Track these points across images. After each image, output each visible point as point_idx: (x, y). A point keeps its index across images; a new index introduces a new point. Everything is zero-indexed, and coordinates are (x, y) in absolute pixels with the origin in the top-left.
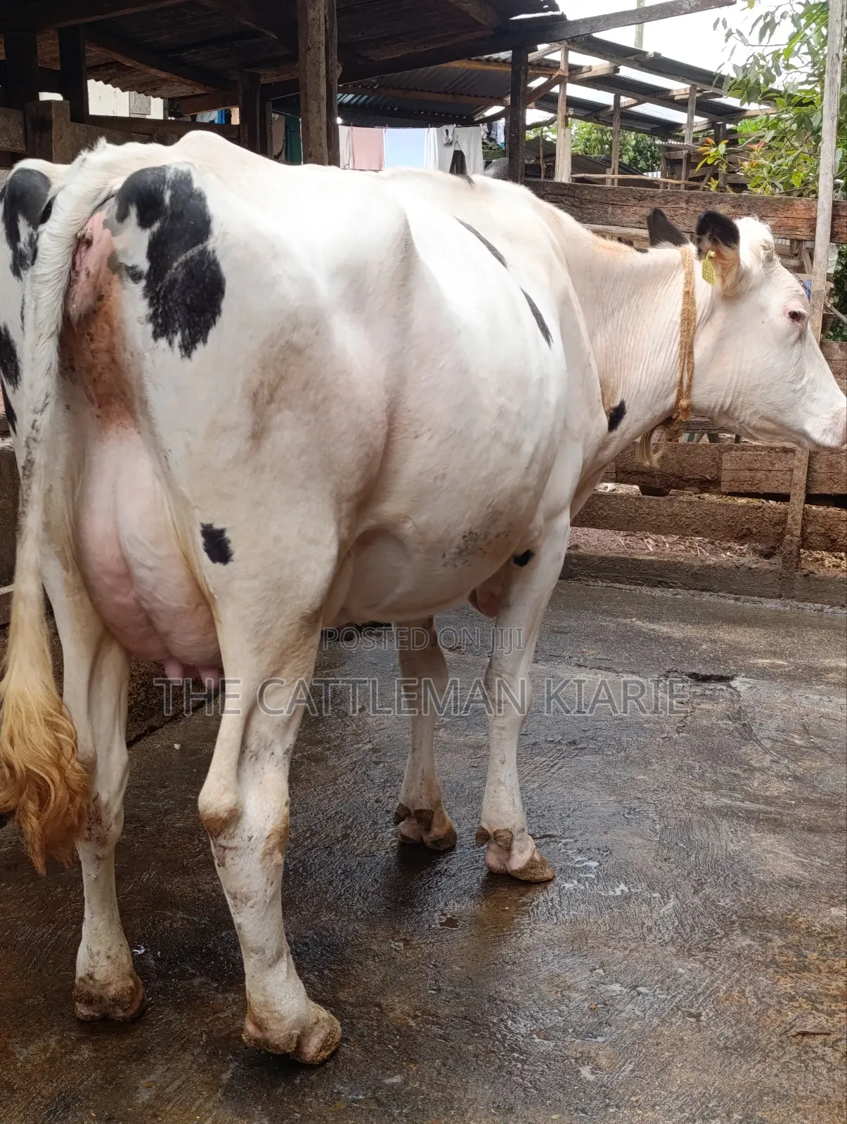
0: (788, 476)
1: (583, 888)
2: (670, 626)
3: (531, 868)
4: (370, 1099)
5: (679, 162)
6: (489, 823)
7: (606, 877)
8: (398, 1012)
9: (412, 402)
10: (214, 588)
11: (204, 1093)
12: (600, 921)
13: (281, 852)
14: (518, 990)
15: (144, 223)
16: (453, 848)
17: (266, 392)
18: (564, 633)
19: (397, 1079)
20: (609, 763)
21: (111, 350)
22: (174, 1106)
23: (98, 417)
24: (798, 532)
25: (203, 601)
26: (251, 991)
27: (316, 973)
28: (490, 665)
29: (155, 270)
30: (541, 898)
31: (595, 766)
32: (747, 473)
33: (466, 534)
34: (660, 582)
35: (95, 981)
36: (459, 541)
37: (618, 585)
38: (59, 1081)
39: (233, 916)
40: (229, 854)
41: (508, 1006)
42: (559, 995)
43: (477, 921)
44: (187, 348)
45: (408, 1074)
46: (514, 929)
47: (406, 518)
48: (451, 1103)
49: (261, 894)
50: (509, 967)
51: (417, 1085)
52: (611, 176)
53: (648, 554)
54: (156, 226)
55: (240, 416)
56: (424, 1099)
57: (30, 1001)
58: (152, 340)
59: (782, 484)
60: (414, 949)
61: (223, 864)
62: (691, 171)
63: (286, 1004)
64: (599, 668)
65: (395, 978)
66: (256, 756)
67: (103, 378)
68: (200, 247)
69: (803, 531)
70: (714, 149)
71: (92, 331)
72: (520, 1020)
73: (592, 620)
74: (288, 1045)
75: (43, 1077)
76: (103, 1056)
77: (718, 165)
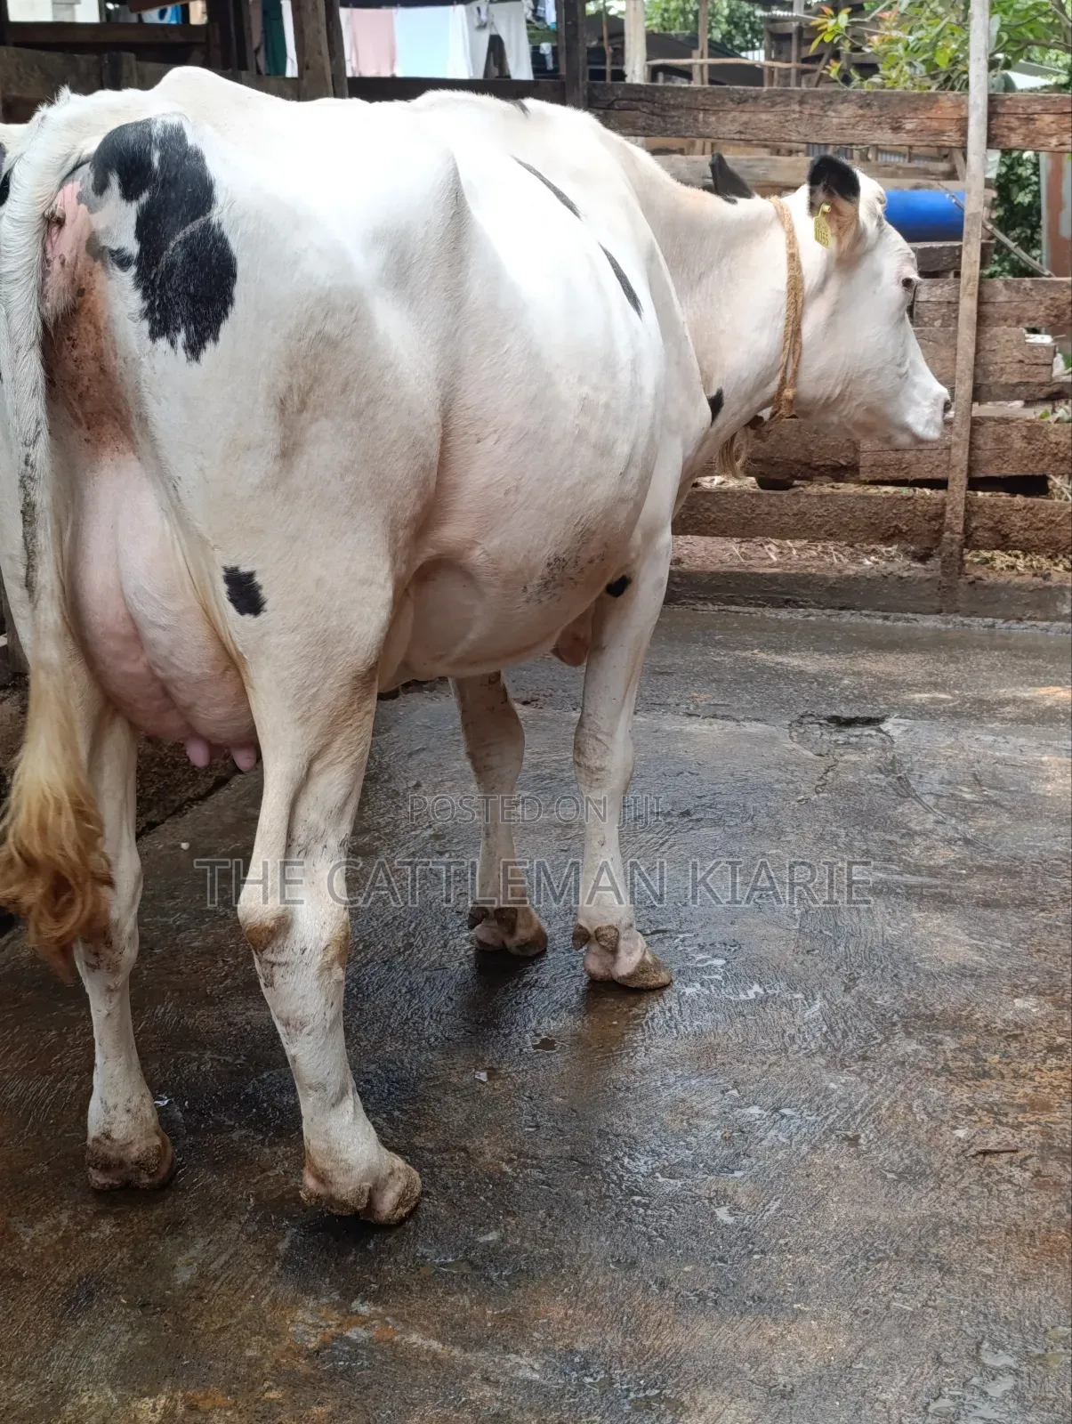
0: (944, 457)
1: (707, 992)
2: (802, 658)
3: (642, 973)
4: (462, 1261)
5: (788, 37)
6: (588, 919)
7: (734, 978)
8: (489, 1156)
9: (471, 396)
10: (243, 646)
11: (258, 1267)
12: (731, 1032)
13: (341, 965)
14: (634, 1120)
15: (129, 194)
16: (543, 953)
17: (296, 398)
18: (668, 674)
19: (493, 1236)
20: (733, 836)
21: (98, 357)
22: (222, 1284)
23: (87, 441)
24: (960, 528)
25: (231, 664)
26: (310, 1137)
27: (385, 1116)
28: (581, 724)
29: (147, 253)
30: (657, 1009)
31: (715, 841)
32: (893, 455)
33: (552, 561)
34: (787, 601)
35: (113, 1140)
36: (542, 570)
37: (733, 608)
38: (77, 1265)
39: (286, 1046)
40: (278, 971)
41: (624, 1141)
42: (685, 1124)
43: (578, 1040)
44: (194, 349)
45: (506, 1230)
46: (625, 1047)
47: (474, 543)
48: (560, 1260)
49: (319, 1018)
50: (621, 1095)
51: (518, 1241)
52: (699, 61)
53: (771, 566)
54: (145, 197)
55: (264, 428)
56: (528, 1258)
57: (32, 1170)
58: (149, 342)
59: (938, 466)
60: (503, 1079)
61: (270, 984)
62: (804, 49)
63: (354, 1150)
64: (714, 716)
65: (482, 1115)
66: (306, 851)
67: (91, 392)
68: (202, 220)
69: (966, 526)
70: (833, 21)
71: (74, 335)
72: (639, 1156)
73: (703, 655)
74: (358, 1200)
75: (56, 1262)
76: (129, 1231)
77: (838, 42)
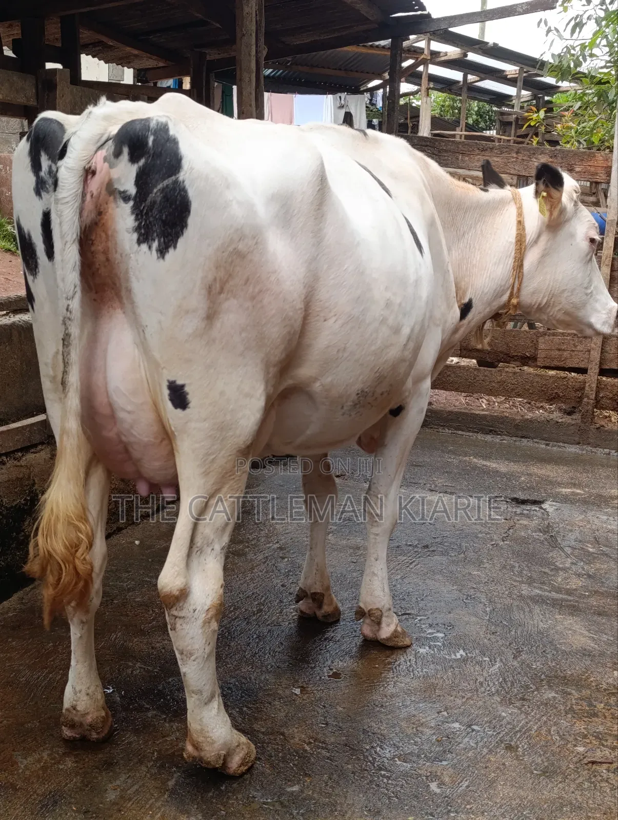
0: (586, 355)
2: (498, 463)
3: (395, 637)
6: (365, 603)
10: (175, 427)
13: (217, 621)
15: (133, 159)
17: (218, 285)
18: (420, 466)
21: (106, 252)
23: (95, 300)
24: (593, 396)
25: (166, 437)
26: (191, 721)
29: (140, 194)
31: (442, 564)
32: (557, 352)
33: (359, 392)
34: (491, 431)
35: (77, 711)
36: (354, 397)
37: (460, 432)
39: (180, 665)
40: (179, 621)
44: (162, 252)
47: (316, 379)
49: (201, 651)
53: (483, 410)
54: (142, 162)
55: (198, 302)
58: (136, 246)
59: (582, 361)
61: (174, 629)
63: (216, 732)
64: (445, 492)
66: (201, 551)
67: (100, 272)
68: (173, 178)
69: (597, 396)
71: (93, 238)
73: (441, 457)
74: (217, 761)
